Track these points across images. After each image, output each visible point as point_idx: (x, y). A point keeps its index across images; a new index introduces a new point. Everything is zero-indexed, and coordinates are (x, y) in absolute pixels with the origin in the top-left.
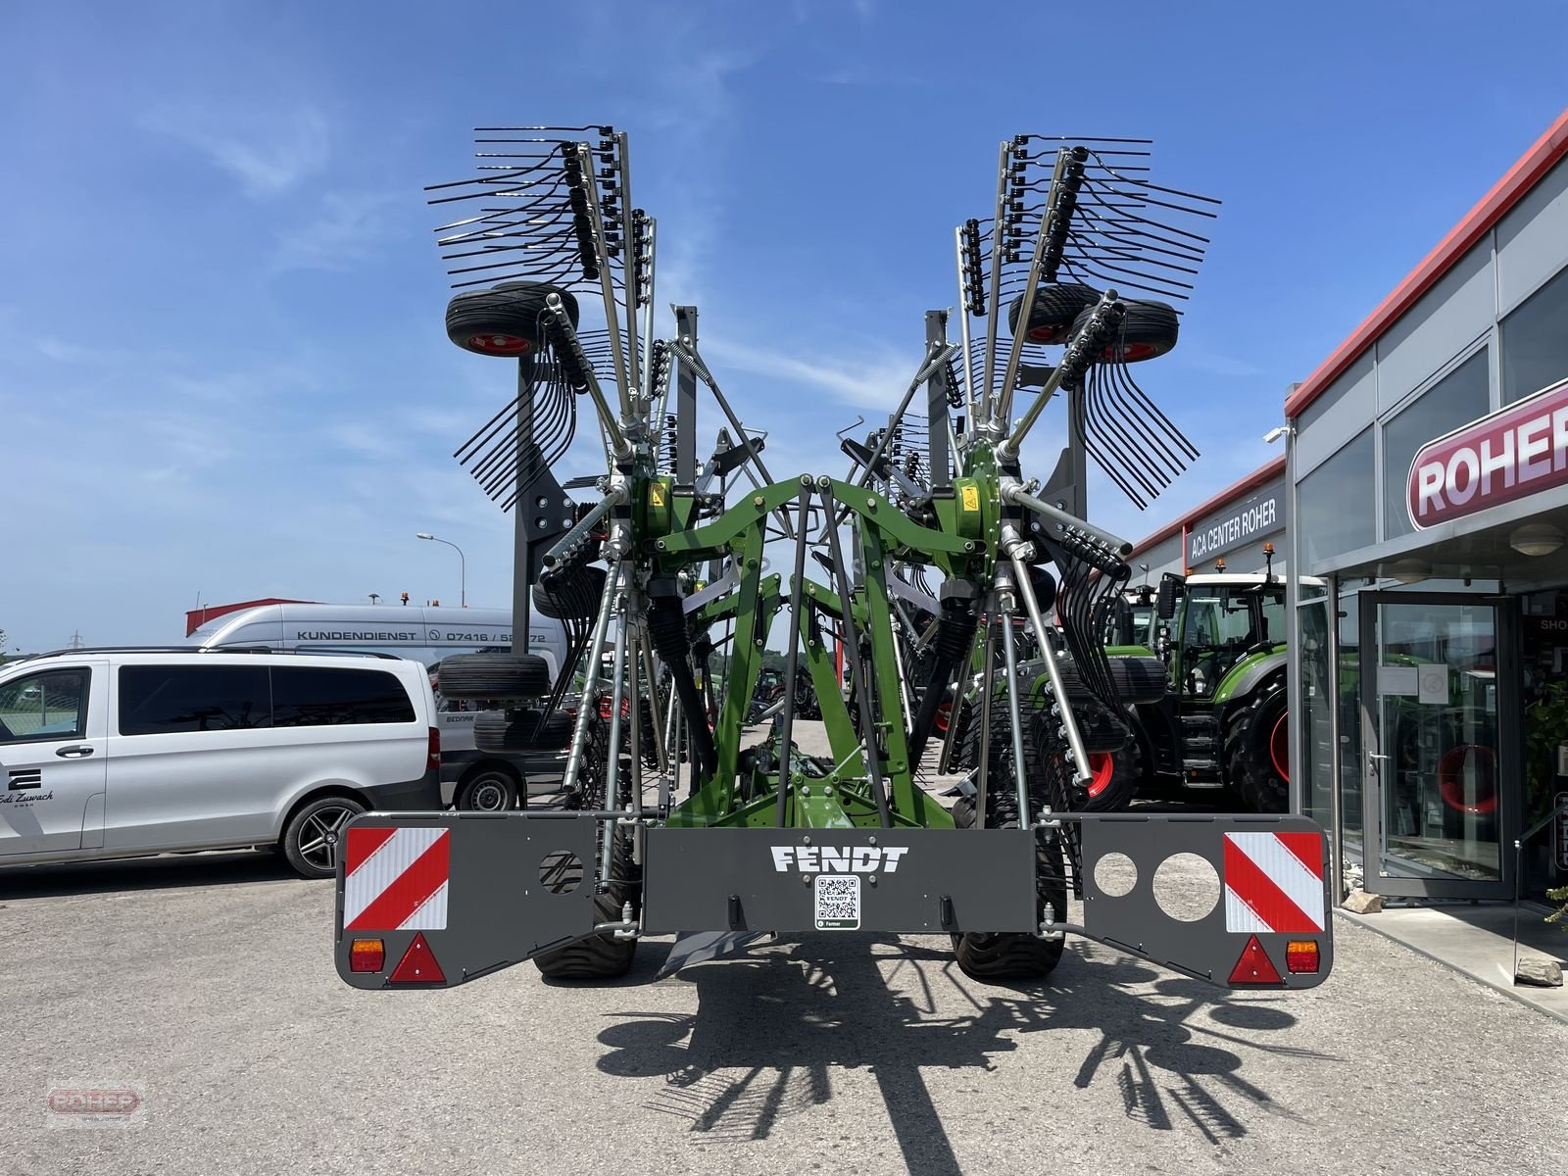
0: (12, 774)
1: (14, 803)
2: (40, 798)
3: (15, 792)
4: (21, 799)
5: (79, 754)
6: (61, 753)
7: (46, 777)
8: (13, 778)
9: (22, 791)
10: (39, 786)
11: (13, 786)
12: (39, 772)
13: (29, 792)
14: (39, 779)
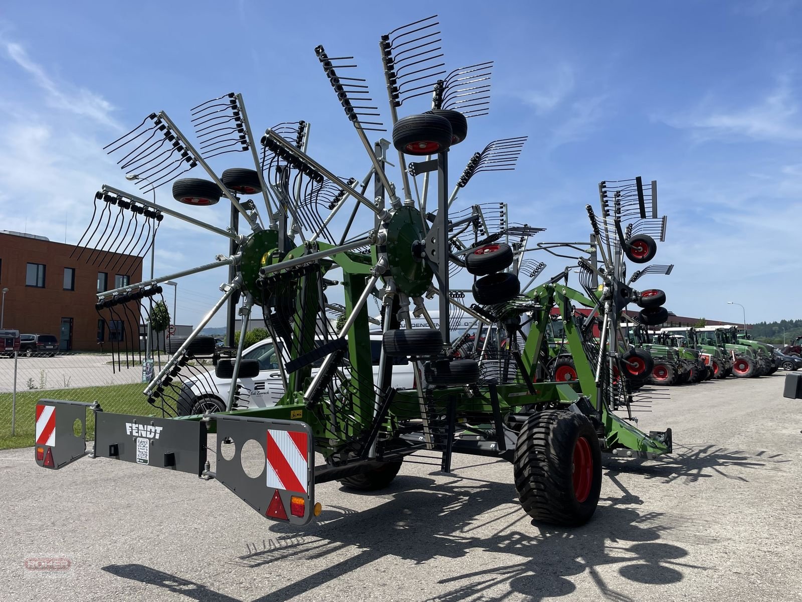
0: (256, 384)
1: (256, 395)
2: (265, 393)
3: (256, 391)
4: (259, 394)
5: (277, 377)
6: (271, 376)
7: (267, 386)
8: (256, 385)
9: (259, 390)
10: (264, 389)
11: (256, 388)
12: (264, 383)
13: (261, 391)
14: (264, 386)
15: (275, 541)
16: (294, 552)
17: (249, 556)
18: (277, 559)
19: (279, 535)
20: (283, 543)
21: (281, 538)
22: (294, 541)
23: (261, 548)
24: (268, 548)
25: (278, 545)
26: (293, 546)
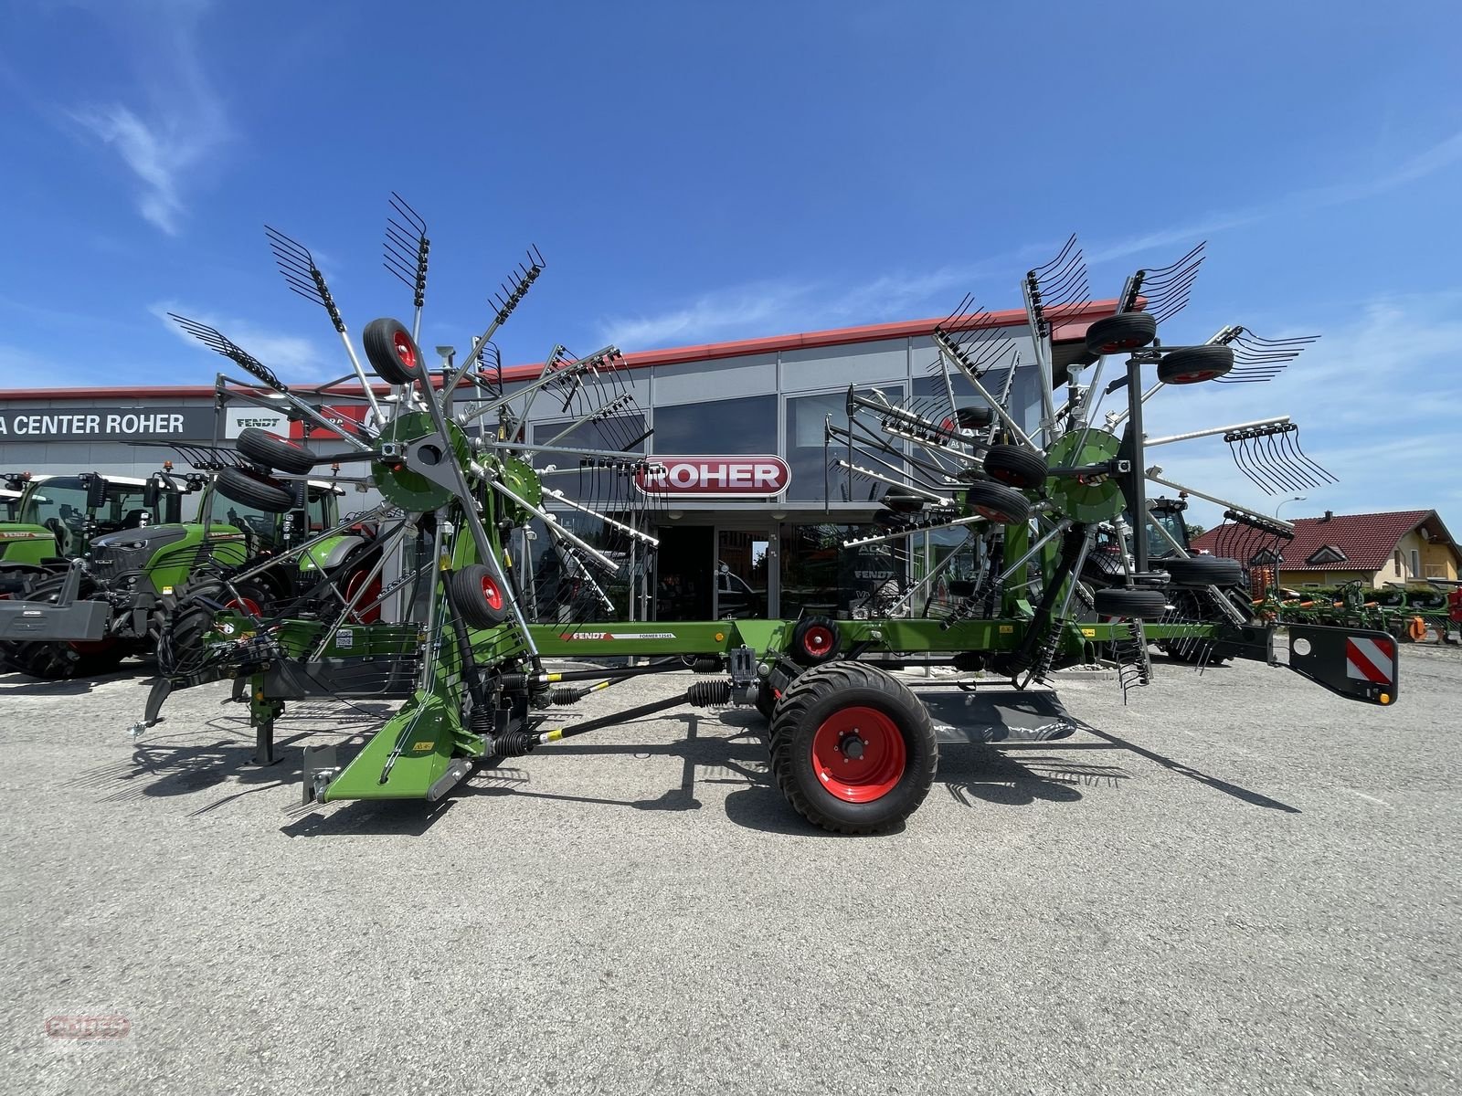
15: (1083, 783)
16: (1068, 768)
17: (1121, 777)
18: (1091, 767)
19: (1073, 787)
20: (1075, 778)
21: (1075, 783)
22: (1060, 776)
23: (1102, 779)
24: (1094, 779)
25: (1083, 777)
26: (1065, 772)
